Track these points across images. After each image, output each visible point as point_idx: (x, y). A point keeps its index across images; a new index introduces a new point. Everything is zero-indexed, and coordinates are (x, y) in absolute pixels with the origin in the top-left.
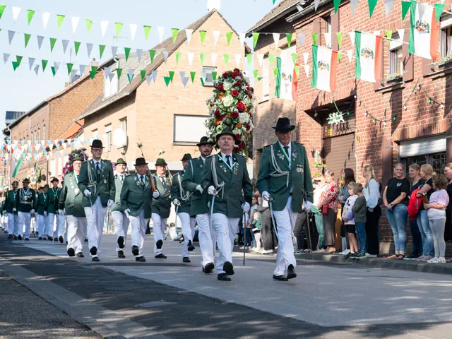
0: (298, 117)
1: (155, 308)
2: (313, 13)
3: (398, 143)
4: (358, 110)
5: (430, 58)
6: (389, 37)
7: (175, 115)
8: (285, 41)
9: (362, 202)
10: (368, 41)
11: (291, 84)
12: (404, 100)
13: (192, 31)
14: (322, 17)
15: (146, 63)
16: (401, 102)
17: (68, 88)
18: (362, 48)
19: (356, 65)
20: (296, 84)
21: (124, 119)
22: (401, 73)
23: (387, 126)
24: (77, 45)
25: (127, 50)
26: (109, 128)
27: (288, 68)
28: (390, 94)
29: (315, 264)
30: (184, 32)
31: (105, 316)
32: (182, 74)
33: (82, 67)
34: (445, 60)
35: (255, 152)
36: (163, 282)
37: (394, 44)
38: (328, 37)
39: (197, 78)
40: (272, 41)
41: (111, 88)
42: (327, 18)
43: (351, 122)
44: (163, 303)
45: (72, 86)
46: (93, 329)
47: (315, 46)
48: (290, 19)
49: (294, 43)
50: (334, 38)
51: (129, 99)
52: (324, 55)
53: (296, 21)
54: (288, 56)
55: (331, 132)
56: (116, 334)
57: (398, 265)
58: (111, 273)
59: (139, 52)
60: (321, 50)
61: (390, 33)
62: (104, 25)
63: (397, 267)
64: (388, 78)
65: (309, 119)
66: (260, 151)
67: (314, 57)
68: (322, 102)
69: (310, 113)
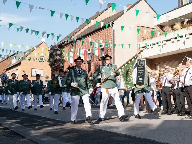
1: (21, 119)
2: (69, 44)
3: (90, 76)
5: (98, 56)
7: (32, 69)
13: (36, 47)
14: (71, 45)
15: (23, 55)
16: (90, 66)
17: (1, 61)
18: (81, 52)
21: (17, 70)
22: (91, 59)
24: (3, 50)
25: (18, 52)
28: (88, 64)
30: (34, 48)
32: (33, 58)
33: (5, 56)
34: (101, 56)
37: (89, 52)
38: (72, 50)
39: (38, 59)
41: (14, 62)
42: (72, 45)
44: (24, 118)
45: (2, 60)
46: (3, 125)
47: (69, 52)
48: (63, 45)
49: (64, 51)
50: (74, 49)
51: (19, 64)
56: (9, 126)
59: (21, 52)
61: (88, 49)
62: (11, 45)
64: (87, 60)
67: (69, 55)
68: (71, 66)
69: (68, 69)
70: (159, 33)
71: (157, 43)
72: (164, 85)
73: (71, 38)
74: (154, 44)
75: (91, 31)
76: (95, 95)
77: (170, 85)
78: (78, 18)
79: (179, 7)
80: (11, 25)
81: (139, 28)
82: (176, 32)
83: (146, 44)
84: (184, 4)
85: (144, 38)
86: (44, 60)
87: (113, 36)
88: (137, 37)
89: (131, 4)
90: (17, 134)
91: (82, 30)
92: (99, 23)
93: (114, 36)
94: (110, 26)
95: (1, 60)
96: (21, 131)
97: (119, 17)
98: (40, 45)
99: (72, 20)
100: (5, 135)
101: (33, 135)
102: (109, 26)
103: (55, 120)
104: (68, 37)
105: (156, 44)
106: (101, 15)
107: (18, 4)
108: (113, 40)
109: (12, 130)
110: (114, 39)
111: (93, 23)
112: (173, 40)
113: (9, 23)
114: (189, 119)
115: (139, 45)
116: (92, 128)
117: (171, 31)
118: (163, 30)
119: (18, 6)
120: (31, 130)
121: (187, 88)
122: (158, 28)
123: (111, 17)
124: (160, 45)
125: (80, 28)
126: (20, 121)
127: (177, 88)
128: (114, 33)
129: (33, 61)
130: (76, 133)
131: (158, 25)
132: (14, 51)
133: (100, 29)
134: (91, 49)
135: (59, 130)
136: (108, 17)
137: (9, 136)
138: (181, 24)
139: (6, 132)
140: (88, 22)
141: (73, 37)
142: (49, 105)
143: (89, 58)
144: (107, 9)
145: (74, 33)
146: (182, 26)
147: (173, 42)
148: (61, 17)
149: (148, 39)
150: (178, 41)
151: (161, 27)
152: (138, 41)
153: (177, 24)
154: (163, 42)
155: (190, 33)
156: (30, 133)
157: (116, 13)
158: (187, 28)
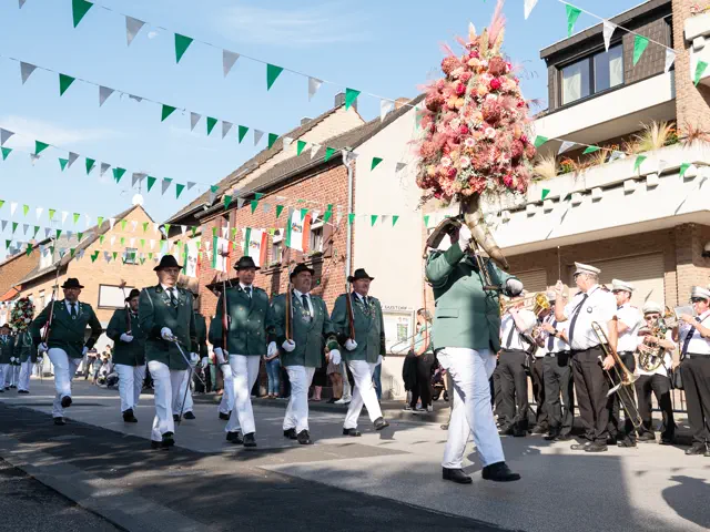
0: (200, 290)
1: (65, 440)
2: (216, 212)
5: (302, 250)
6: (273, 234)
7: (100, 285)
8: (191, 232)
10: (256, 236)
11: (195, 264)
12: (281, 281)
13: (115, 221)
14: (223, 216)
15: (76, 245)
16: (279, 282)
17: (7, 260)
18: (251, 239)
20: (199, 265)
22: (281, 260)
24: (15, 225)
25: (59, 232)
26: (42, 294)
27: (193, 253)
28: (271, 276)
29: (207, 403)
30: (108, 221)
31: (19, 448)
32: (106, 253)
33: (19, 244)
34: (313, 252)
36: (76, 419)
37: (276, 239)
38: (225, 230)
39: (119, 257)
40: (179, 231)
41: (47, 262)
42: (226, 217)
44: (75, 437)
45: (11, 258)
47: (215, 237)
48: (197, 215)
49: (199, 234)
50: (231, 232)
52: (223, 243)
53: (202, 217)
54: (193, 244)
56: (26, 463)
58: (33, 411)
59: (69, 234)
60: (219, 239)
61: (273, 231)
62: (39, 211)
63: (271, 404)
64: (271, 264)
65: (209, 292)
67: (214, 246)
68: (220, 279)
69: (210, 287)
72: (509, 343)
73: (224, 196)
75: (283, 175)
77: (526, 346)
78: (243, 130)
79: (550, 112)
82: (541, 185)
84: (565, 102)
86: (137, 260)
87: (350, 193)
90: (51, 491)
91: (257, 174)
93: (353, 194)
94: (342, 164)
95: (7, 257)
96: (62, 481)
97: (369, 137)
98: (127, 213)
99: (224, 135)
100: (13, 494)
101: (103, 493)
102: (339, 161)
104: (213, 189)
106: (314, 129)
108: (350, 206)
109: (33, 478)
110: (353, 203)
111: (290, 151)
112: (531, 209)
114: (583, 452)
120: (91, 478)
121: (580, 357)
123: (346, 135)
125: (251, 166)
126: (62, 447)
127: (548, 355)
128: (353, 185)
129: (104, 260)
133: (311, 171)
134: (282, 231)
136: (336, 135)
138: (557, 160)
139: (15, 482)
141: (229, 192)
142: (152, 396)
143: (276, 257)
144: (334, 112)
145: (233, 180)
146: (559, 166)
147: (531, 215)
150: (548, 211)
153: (544, 162)
154: (499, 214)
155: (584, 189)
156: (93, 488)
157: (359, 123)
158: (577, 175)
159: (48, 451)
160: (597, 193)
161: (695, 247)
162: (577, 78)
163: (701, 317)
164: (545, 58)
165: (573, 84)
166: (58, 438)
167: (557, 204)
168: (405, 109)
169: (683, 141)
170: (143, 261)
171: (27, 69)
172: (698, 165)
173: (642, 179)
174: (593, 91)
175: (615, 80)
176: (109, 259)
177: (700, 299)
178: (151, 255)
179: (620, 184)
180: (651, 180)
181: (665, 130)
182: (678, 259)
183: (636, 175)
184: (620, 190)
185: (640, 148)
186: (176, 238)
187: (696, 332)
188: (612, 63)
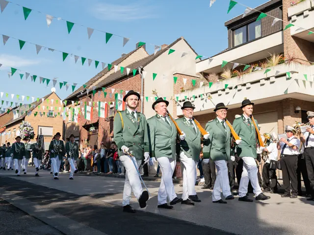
0: (80, 128)
1: (24, 190)
2: (86, 94)
4: (99, 126)
6: (110, 104)
7: (39, 126)
8: (76, 103)
9: (99, 155)
10: (103, 105)
11: (77, 117)
13: (44, 99)
15: (28, 109)
18: (101, 106)
19: (99, 112)
20: (79, 117)
21: (19, 127)
22: (113, 115)
23: (109, 132)
24: (3, 102)
25: (21, 104)
26: (15, 130)
27: (77, 112)
28: (109, 122)
29: (84, 175)
30: (41, 99)
31: (7, 193)
32: (40, 113)
33: (4, 109)
35: (65, 139)
36: (29, 182)
37: (111, 106)
38: (90, 103)
39: (46, 114)
40: (71, 103)
41: (16, 117)
42: (90, 97)
43: (97, 130)
44: (27, 188)
47: (86, 105)
48: (78, 96)
49: (79, 104)
50: (92, 103)
51: (22, 120)
52: (89, 108)
53: (80, 97)
54: (77, 109)
55: (91, 133)
57: (111, 176)
58: (11, 179)
59: (25, 105)
62: (13, 95)
64: (109, 116)
65: (83, 129)
66: (67, 139)
67: (85, 109)
68: (88, 123)
69: (84, 127)
70: (202, 83)
71: (200, 96)
73: (89, 88)
74: (196, 97)
75: (114, 79)
76: (118, 162)
78: (97, 63)
79: (229, 49)
80: (14, 70)
81: (177, 77)
82: (225, 82)
83: (186, 97)
84: (235, 45)
85: (182, 88)
86: (53, 116)
88: (174, 89)
89: (166, 45)
90: (18, 209)
91: (103, 78)
92: (125, 69)
93: (143, 86)
96: (23, 205)
97: (150, 62)
98: (49, 96)
99: (89, 65)
101: (39, 211)
102: (137, 73)
103: (66, 192)
104: (84, 86)
105: (198, 97)
106: (128, 58)
107: (22, 43)
108: (142, 92)
109: (11, 204)
110: (143, 90)
111: (116, 68)
112: (220, 92)
113: (12, 68)
115: (177, 98)
116: (113, 204)
117: (218, 80)
118: (207, 79)
119: (21, 47)
120: (35, 205)
122: (202, 76)
123: (140, 61)
124: (203, 99)
125: (100, 75)
128: (143, 82)
129: (39, 116)
130: (92, 211)
131: (201, 73)
132: (16, 104)
133: (125, 77)
135: (71, 206)
136: (136, 61)
137: (8, 212)
138: (231, 71)
139: (4, 206)
140: (110, 67)
141: (91, 87)
143: (111, 114)
144: (136, 51)
145: (93, 81)
146: (232, 74)
147: (220, 95)
148: (76, 61)
149: (187, 90)
150: (227, 93)
151: (205, 74)
152: (174, 93)
153: (225, 72)
155: (243, 83)
156: (35, 209)
157: (147, 56)
158: (240, 77)
159: (17, 194)
160: (248, 85)
161: (292, 108)
162: (241, 34)
163: (290, 139)
164: (227, 26)
165: (239, 37)
166: (22, 189)
167: (231, 90)
168: (165, 50)
169: (286, 62)
170: (56, 116)
171: (6, 38)
172: (293, 72)
173: (268, 79)
174: (248, 40)
175: (258, 35)
176: (41, 115)
177: (289, 131)
178: (59, 113)
179: (259, 81)
180: (272, 79)
181: (279, 57)
182: (284, 114)
183: (265, 77)
184: (258, 84)
185: (268, 66)
186: (70, 106)
187: (287, 146)
188: (256, 28)
